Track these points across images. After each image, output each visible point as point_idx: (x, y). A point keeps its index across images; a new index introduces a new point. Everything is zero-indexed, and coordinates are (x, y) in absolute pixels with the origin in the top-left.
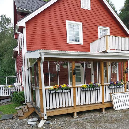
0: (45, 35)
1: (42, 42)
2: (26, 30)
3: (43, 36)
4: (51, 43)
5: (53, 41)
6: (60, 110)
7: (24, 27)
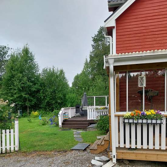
0: (144, 31)
1: (139, 44)
2: (116, 30)
3: (142, 35)
4: (155, 42)
5: (158, 39)
6: (143, 153)
7: (114, 27)
